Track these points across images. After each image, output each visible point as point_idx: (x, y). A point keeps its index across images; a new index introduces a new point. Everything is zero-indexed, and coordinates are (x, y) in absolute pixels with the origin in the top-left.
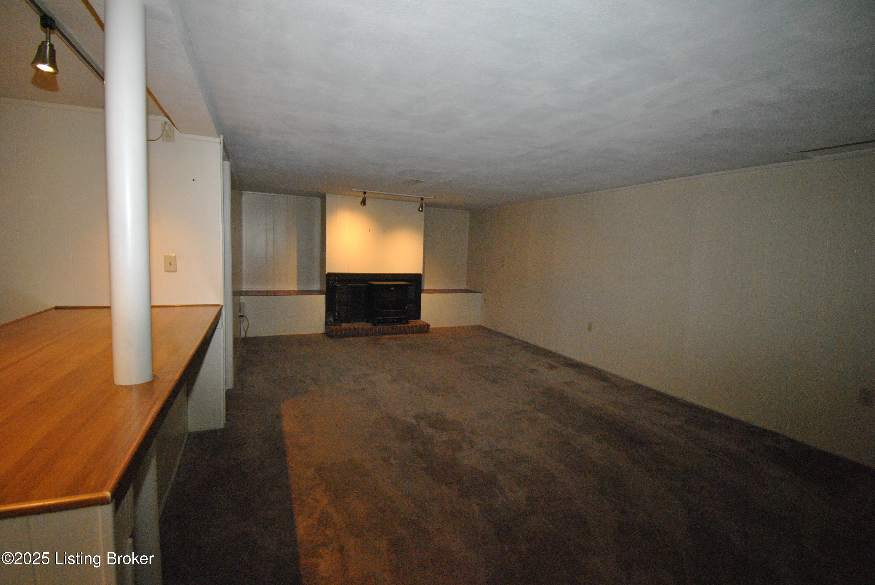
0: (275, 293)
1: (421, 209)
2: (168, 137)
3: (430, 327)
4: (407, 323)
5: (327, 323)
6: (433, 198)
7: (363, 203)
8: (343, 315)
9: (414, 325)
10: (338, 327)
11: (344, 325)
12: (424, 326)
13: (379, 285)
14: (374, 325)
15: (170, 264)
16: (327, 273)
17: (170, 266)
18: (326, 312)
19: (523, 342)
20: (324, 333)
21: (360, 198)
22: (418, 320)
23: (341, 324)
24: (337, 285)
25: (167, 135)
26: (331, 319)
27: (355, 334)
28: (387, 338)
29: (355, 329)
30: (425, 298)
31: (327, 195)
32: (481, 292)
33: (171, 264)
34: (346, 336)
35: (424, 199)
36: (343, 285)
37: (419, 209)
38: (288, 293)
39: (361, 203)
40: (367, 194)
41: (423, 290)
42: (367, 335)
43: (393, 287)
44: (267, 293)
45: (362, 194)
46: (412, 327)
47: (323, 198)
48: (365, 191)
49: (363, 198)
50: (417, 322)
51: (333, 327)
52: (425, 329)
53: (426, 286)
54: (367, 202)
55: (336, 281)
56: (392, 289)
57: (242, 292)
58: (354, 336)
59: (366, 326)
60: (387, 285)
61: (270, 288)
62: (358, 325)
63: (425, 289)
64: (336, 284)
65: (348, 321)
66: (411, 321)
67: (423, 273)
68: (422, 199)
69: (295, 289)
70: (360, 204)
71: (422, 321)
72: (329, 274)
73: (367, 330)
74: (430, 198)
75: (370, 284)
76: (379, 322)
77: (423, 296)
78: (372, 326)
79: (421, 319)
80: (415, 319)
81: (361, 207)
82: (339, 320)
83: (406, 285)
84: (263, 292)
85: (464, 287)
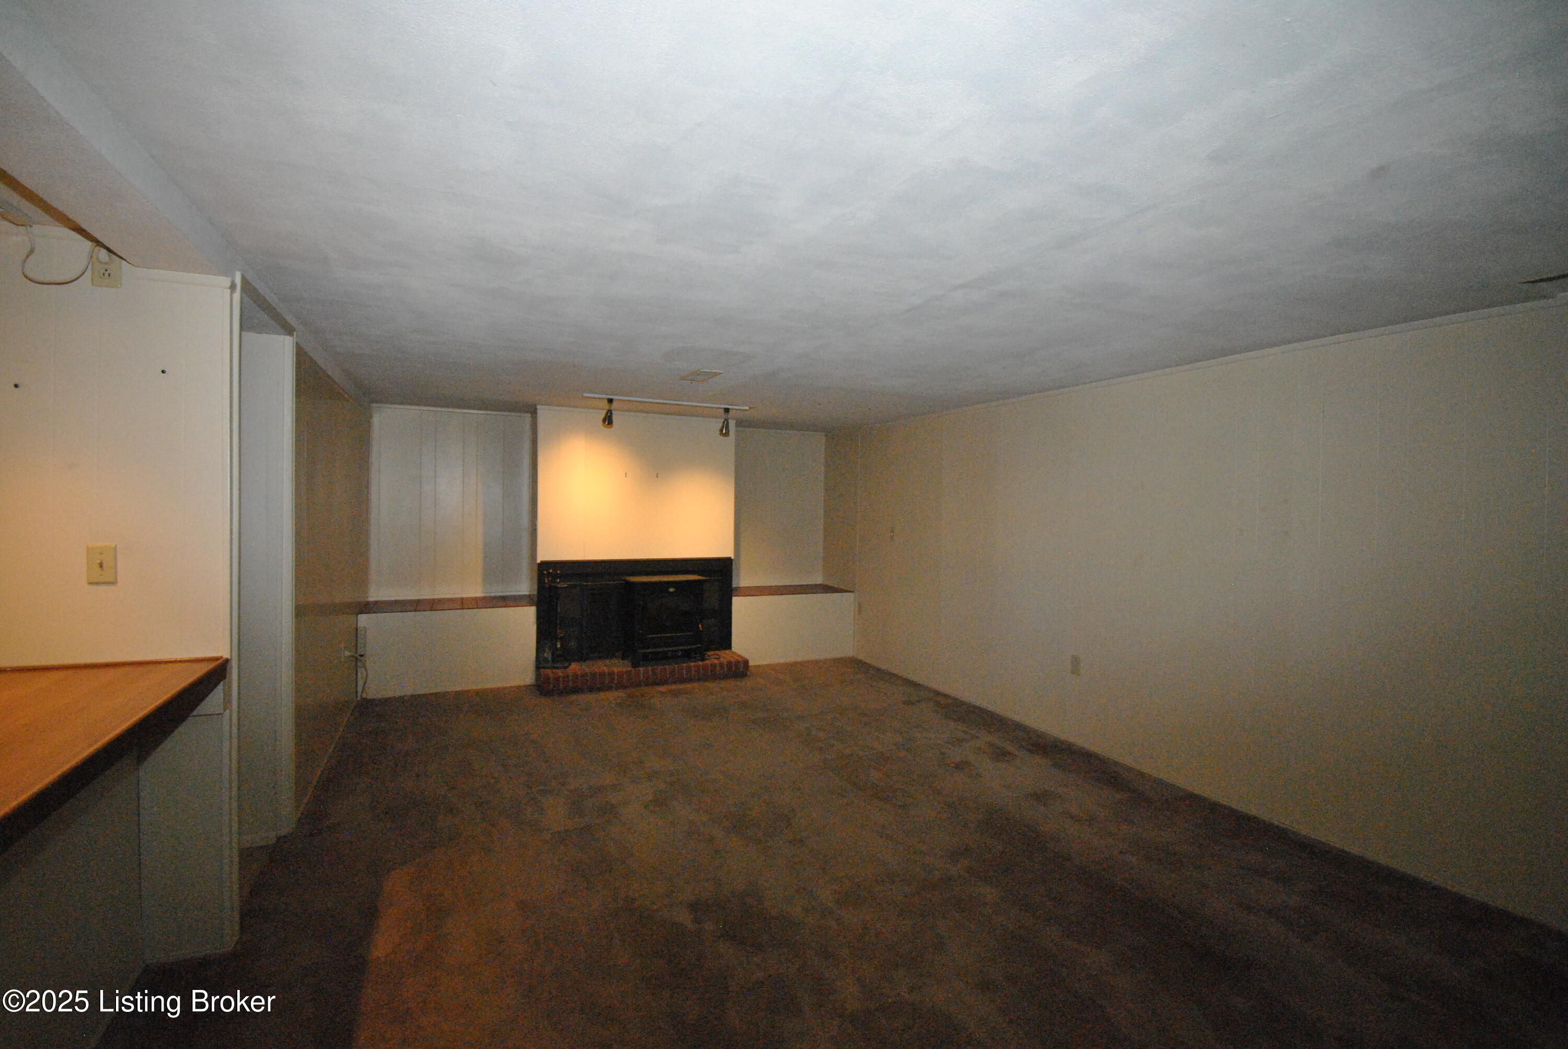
0: (433, 605)
1: (724, 431)
2: (106, 275)
3: (750, 665)
4: (703, 660)
5: (540, 664)
6: (747, 408)
7: (608, 420)
8: (573, 644)
9: (716, 661)
10: (560, 673)
11: (575, 667)
12: (738, 662)
13: (643, 584)
14: (635, 665)
15: (101, 565)
16: (539, 561)
17: (100, 569)
18: (538, 642)
19: (938, 693)
20: (534, 685)
21: (600, 411)
22: (727, 652)
23: (567, 664)
24: (559, 586)
25: (103, 271)
26: (548, 655)
27: (596, 685)
28: (662, 693)
29: (594, 675)
30: (739, 604)
31: (538, 407)
32: (852, 590)
33: (104, 565)
34: (576, 690)
35: (730, 411)
36: (572, 585)
37: (721, 430)
38: (463, 604)
39: (604, 421)
40: (614, 403)
41: (738, 589)
42: (621, 686)
43: (674, 587)
44: (417, 606)
45: (605, 404)
46: (714, 666)
47: (534, 412)
48: (611, 397)
49: (606, 411)
50: (725, 656)
51: (549, 672)
52: (740, 669)
53: (742, 579)
54: (615, 418)
55: (557, 578)
56: (671, 590)
57: (367, 604)
58: (591, 690)
59: (618, 666)
60: (660, 583)
61: (426, 594)
62: (602, 666)
63: (741, 586)
64: (556, 582)
65: (582, 658)
66: (710, 653)
67: (735, 555)
68: (727, 410)
69: (479, 593)
70: (601, 422)
71: (735, 653)
72: (545, 565)
73: (620, 675)
74: (740, 408)
75: (628, 583)
76: (646, 659)
77: (737, 602)
78: (629, 669)
79: (733, 649)
80: (719, 650)
81: (604, 429)
82: (564, 657)
83: (699, 581)
84: (411, 602)
85: (818, 579)
